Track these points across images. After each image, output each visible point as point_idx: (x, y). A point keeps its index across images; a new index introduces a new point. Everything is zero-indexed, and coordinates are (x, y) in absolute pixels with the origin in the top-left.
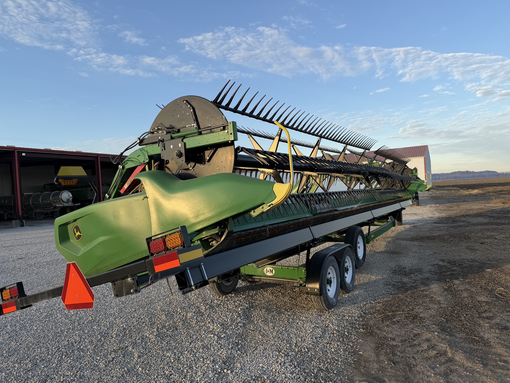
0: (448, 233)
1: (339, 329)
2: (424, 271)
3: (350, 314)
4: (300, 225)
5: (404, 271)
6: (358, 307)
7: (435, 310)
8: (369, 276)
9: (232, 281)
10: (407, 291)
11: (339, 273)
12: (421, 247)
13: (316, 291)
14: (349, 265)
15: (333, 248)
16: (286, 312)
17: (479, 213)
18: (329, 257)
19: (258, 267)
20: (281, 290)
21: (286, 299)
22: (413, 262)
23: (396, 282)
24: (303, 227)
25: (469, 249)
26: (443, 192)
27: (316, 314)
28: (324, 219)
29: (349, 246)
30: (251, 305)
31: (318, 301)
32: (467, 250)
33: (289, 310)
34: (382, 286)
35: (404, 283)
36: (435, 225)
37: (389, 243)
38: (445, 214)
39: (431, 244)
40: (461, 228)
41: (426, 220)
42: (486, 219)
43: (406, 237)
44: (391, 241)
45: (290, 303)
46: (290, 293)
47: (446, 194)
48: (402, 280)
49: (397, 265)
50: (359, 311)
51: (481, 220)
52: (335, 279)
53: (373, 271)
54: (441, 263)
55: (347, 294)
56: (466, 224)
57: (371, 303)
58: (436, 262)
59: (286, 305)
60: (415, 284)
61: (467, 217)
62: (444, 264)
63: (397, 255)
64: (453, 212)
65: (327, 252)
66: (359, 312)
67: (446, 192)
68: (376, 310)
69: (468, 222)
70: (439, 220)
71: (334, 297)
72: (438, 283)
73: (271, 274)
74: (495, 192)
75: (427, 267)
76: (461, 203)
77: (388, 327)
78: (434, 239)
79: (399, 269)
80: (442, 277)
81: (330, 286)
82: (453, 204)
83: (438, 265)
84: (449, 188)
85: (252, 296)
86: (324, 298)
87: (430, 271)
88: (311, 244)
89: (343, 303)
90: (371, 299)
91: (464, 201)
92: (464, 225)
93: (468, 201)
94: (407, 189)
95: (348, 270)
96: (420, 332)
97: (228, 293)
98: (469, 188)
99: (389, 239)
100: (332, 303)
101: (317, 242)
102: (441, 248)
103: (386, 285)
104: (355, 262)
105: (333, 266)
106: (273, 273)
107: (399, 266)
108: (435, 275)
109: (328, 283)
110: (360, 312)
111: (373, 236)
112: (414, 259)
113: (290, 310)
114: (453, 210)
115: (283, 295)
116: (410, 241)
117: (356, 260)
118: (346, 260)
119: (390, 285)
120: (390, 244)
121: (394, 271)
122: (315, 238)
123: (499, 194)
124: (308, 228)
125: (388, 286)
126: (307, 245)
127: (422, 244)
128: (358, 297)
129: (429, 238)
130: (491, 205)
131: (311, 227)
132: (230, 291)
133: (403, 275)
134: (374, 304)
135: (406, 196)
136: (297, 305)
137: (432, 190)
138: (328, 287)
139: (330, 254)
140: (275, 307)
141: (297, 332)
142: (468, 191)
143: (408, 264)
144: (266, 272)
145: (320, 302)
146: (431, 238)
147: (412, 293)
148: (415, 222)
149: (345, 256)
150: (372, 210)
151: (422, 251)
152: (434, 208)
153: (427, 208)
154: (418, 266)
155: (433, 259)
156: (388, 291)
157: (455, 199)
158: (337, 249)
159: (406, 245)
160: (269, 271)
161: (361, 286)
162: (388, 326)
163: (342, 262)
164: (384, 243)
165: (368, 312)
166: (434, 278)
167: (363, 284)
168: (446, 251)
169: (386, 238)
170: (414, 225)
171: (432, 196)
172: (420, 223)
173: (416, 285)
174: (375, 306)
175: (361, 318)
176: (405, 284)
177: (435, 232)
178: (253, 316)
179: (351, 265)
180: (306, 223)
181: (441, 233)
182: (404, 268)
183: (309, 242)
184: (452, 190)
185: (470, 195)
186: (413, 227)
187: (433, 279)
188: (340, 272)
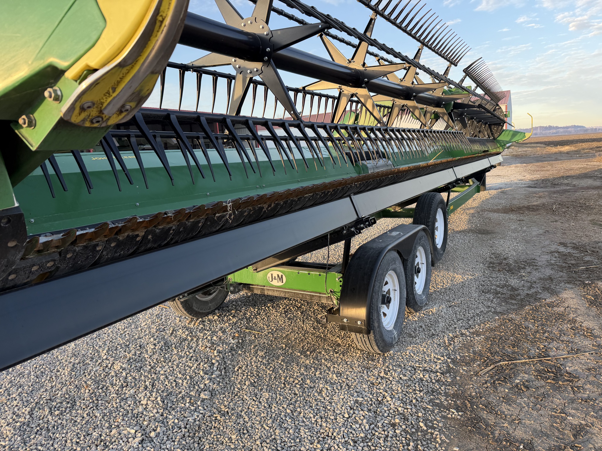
0: (552, 200)
1: (405, 410)
2: (540, 263)
3: (426, 365)
4: (328, 192)
5: (507, 264)
6: (440, 345)
7: (592, 354)
8: (452, 274)
9: (214, 292)
10: (522, 306)
11: (405, 281)
12: (521, 222)
13: (359, 325)
14: (422, 260)
15: (394, 234)
16: (303, 359)
17: (583, 174)
18: (387, 254)
19: (256, 270)
20: (302, 304)
21: (307, 326)
22: (516, 247)
23: (498, 286)
24: (337, 197)
25: (595, 224)
26: (527, 149)
27: (359, 365)
28: (380, 179)
29: (423, 229)
30: (240, 341)
31: (363, 341)
32: (594, 227)
33: (308, 353)
34: (476, 295)
35: (513, 289)
36: (531, 189)
37: (473, 217)
38: (538, 176)
39: (535, 217)
40: (569, 193)
41: (516, 183)
42: (597, 181)
43: (496, 208)
44: (475, 214)
45: (313, 334)
46: (316, 311)
47: (530, 152)
48: (507, 282)
49: (492, 254)
50: (443, 356)
51: (589, 182)
52: (398, 293)
53: (457, 265)
54: (562, 249)
55: (418, 314)
56: (572, 188)
57: (462, 334)
58: (553, 247)
59: (306, 339)
60: (533, 290)
61: (570, 179)
62: (568, 251)
63: (489, 236)
64: (548, 173)
65: (383, 245)
66: (442, 358)
67: (530, 149)
68: (474, 353)
69: (574, 186)
70: (533, 183)
71: (394, 328)
72: (572, 288)
73: (280, 284)
74: (591, 149)
75: (542, 257)
76: (554, 162)
77: (510, 405)
78: (538, 210)
79: (497, 260)
80: (574, 275)
81: (388, 307)
82: (544, 163)
83: (559, 252)
84: (533, 145)
85: (249, 320)
86: (375, 336)
87: (550, 264)
88: (352, 229)
89: (410, 336)
90: (461, 325)
91: (556, 159)
92: (569, 189)
93: (561, 160)
94: (498, 139)
95: (419, 272)
96: (583, 422)
97: (207, 314)
98: (557, 145)
99: (472, 211)
100: (391, 340)
101: (364, 225)
102: (552, 223)
103: (483, 292)
104: (431, 254)
105: (395, 270)
106: (282, 282)
107: (498, 256)
108: (560, 271)
109: (383, 303)
110: (446, 358)
111: (452, 207)
112: (517, 243)
113: (311, 353)
114: (547, 170)
115: (304, 315)
116: (502, 213)
117: (432, 252)
118: (418, 254)
119: (489, 292)
120: (475, 218)
121: (490, 264)
122: (360, 217)
123: (596, 150)
124: (348, 199)
125: (488, 296)
126: (345, 232)
127: (522, 218)
128: (437, 322)
129: (528, 208)
130: (595, 163)
131: (352, 197)
132: (211, 310)
133: (508, 271)
134: (469, 338)
135: (495, 149)
136: (325, 340)
137: (513, 147)
138: (384, 309)
139: (390, 247)
140: (284, 346)
141: (316, 421)
142: (557, 147)
143: (510, 251)
144: (271, 280)
145: (368, 342)
146: (532, 208)
147: (533, 309)
148: (501, 186)
149: (415, 247)
150: (455, 167)
151: (525, 228)
152: (521, 169)
153: (512, 168)
154: (527, 254)
155: (547, 243)
156: (489, 307)
157: (545, 157)
158: (403, 236)
159: (499, 220)
160: (277, 278)
161: (441, 294)
162: (508, 400)
163: (410, 260)
164: (465, 217)
165: (461, 357)
166: (561, 277)
167: (443, 290)
168: (562, 229)
169: (467, 209)
170: (503, 192)
171: (514, 155)
172: (508, 187)
173: (536, 292)
174: (472, 341)
175: (448, 375)
176: (517, 290)
177: (535, 199)
178: (238, 370)
179: (424, 261)
180: (343, 189)
181: (543, 201)
182: (505, 259)
183: (348, 227)
184: (536, 147)
185: (561, 153)
186: (501, 192)
187: (560, 279)
188: (406, 277)
